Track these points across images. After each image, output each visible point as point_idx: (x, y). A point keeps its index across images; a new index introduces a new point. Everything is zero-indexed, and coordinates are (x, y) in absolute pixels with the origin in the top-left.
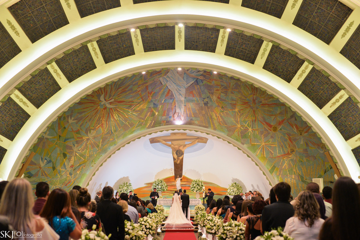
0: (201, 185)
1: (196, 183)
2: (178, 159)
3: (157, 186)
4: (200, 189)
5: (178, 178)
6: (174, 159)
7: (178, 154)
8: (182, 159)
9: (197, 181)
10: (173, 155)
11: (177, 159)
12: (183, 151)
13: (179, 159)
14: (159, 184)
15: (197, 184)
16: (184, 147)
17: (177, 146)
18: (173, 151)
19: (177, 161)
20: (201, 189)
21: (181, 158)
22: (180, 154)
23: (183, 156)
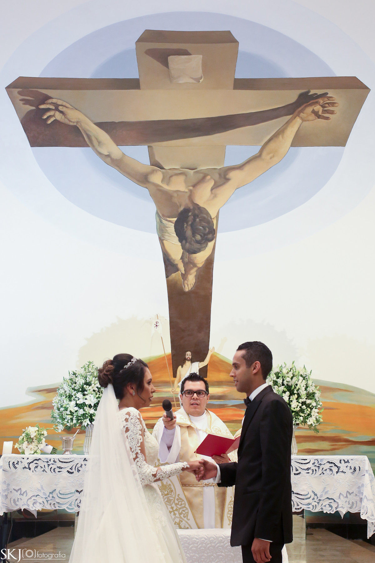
0: (303, 393)
1: (280, 381)
2: (189, 264)
3: (80, 395)
4: (302, 411)
5: (188, 363)
6: (169, 265)
7: (189, 233)
8: (210, 263)
9: (285, 371)
10: (161, 241)
11: (181, 266)
12: (213, 214)
13: (195, 265)
14: (89, 384)
15: (282, 388)
16: (216, 186)
17: (182, 178)
18: (161, 216)
19: (184, 276)
20: (307, 411)
21: (200, 258)
22: (198, 237)
23: (211, 244)
